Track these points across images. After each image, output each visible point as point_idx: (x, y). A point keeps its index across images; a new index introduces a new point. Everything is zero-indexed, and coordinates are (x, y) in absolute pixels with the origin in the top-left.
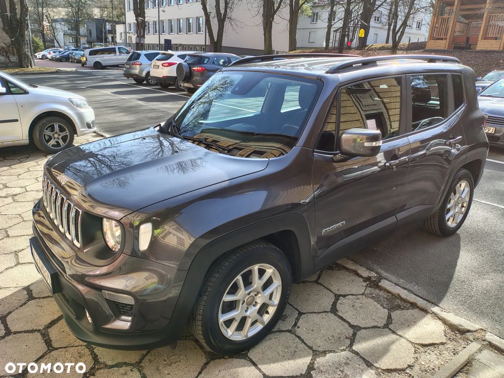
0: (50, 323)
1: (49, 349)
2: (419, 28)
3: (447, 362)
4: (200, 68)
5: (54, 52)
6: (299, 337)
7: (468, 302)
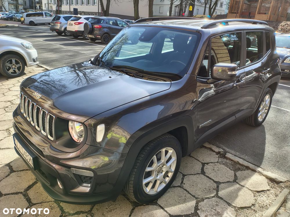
0: (28, 188)
1: (30, 205)
2: (221, 6)
3: (273, 201)
4: (99, 26)
5: (3, 14)
6: (186, 190)
7: (277, 165)
